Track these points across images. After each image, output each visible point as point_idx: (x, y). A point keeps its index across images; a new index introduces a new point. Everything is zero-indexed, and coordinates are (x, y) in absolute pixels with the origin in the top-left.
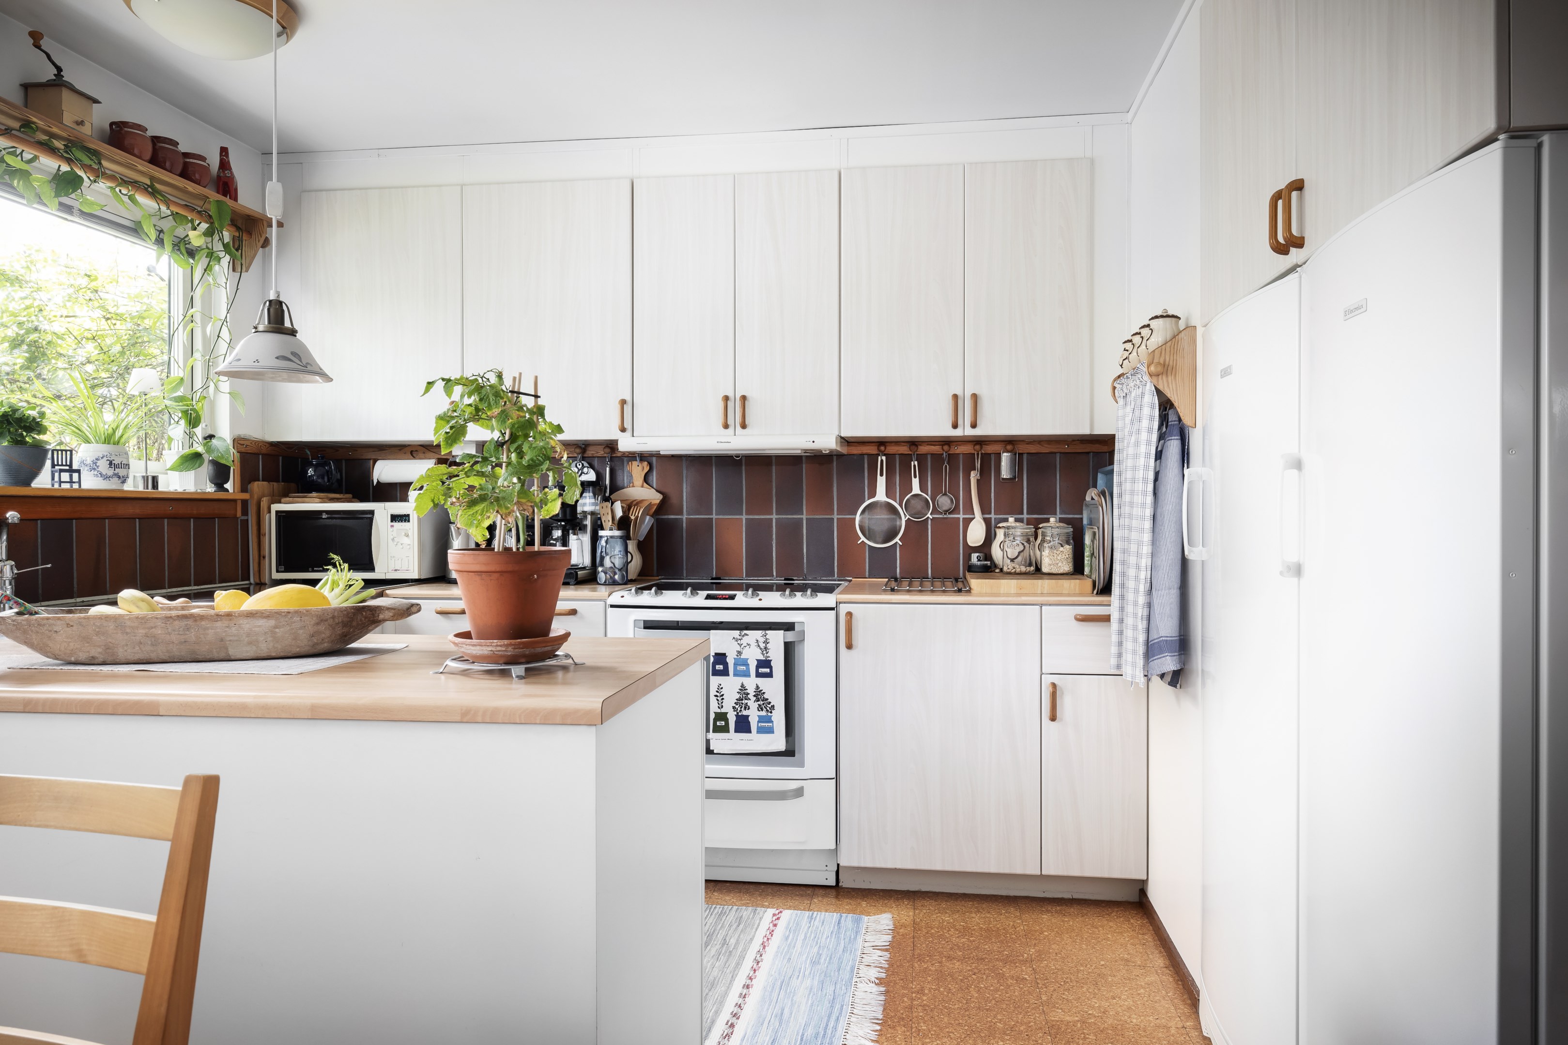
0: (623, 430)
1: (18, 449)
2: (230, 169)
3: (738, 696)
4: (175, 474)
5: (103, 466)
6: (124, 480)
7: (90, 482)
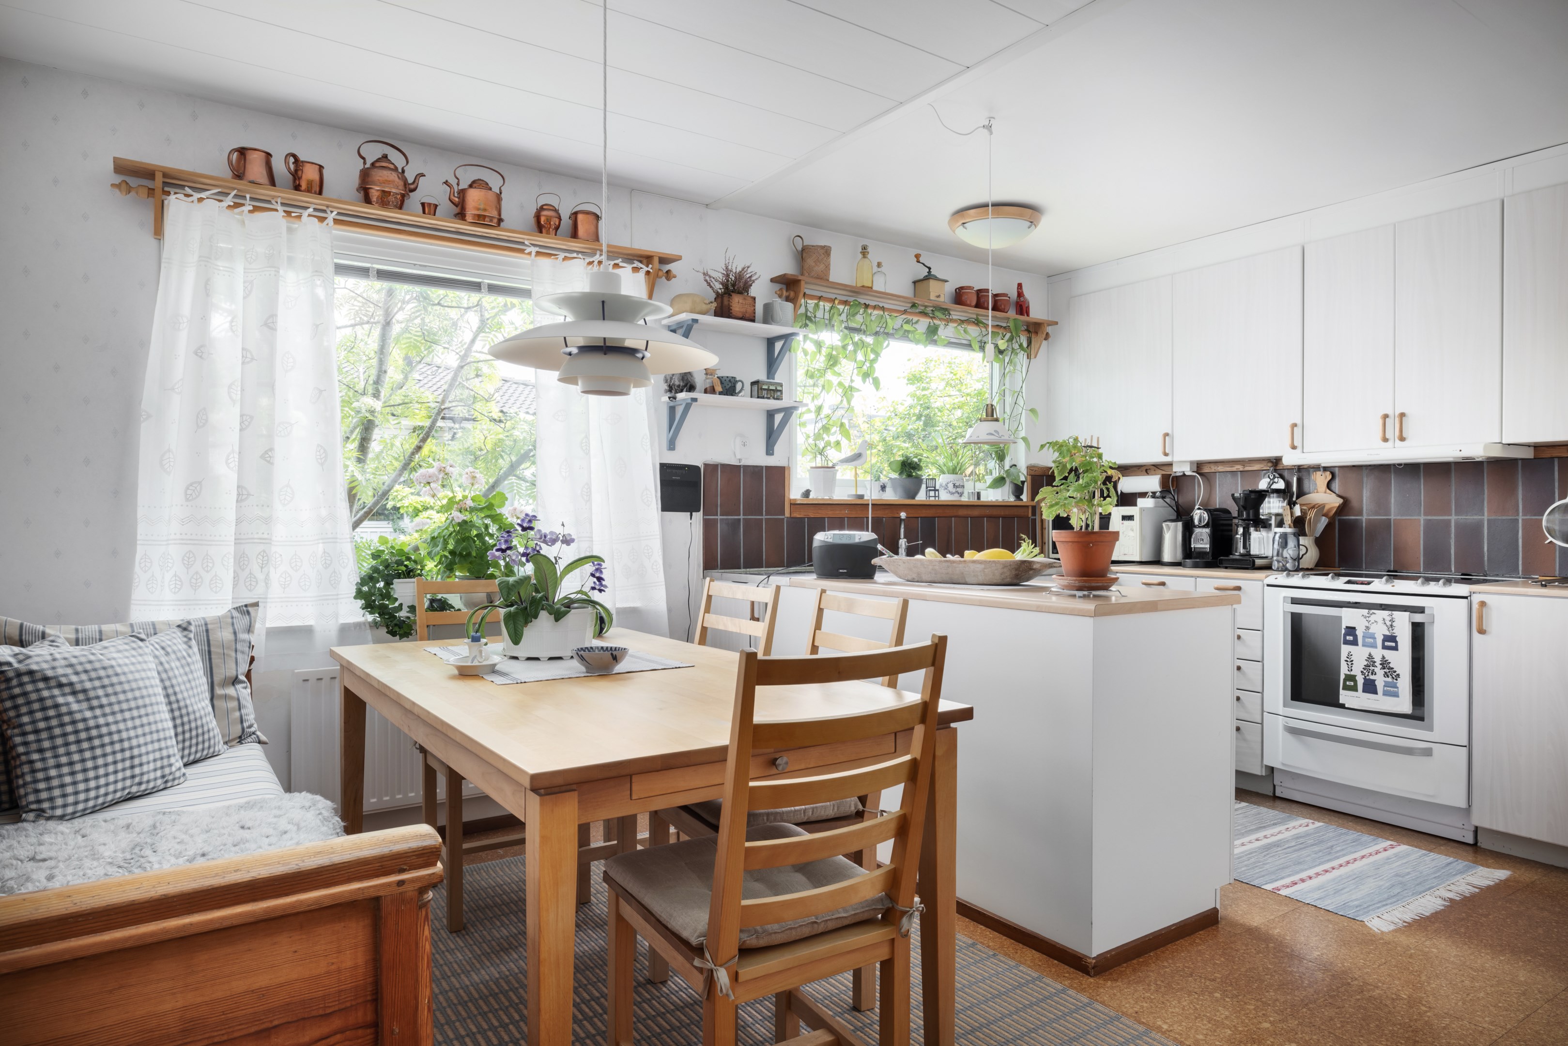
0: (1294, 447)
1: (910, 480)
2: (1023, 296)
3: (1366, 663)
4: (991, 491)
5: (951, 486)
6: (961, 494)
7: (945, 497)
